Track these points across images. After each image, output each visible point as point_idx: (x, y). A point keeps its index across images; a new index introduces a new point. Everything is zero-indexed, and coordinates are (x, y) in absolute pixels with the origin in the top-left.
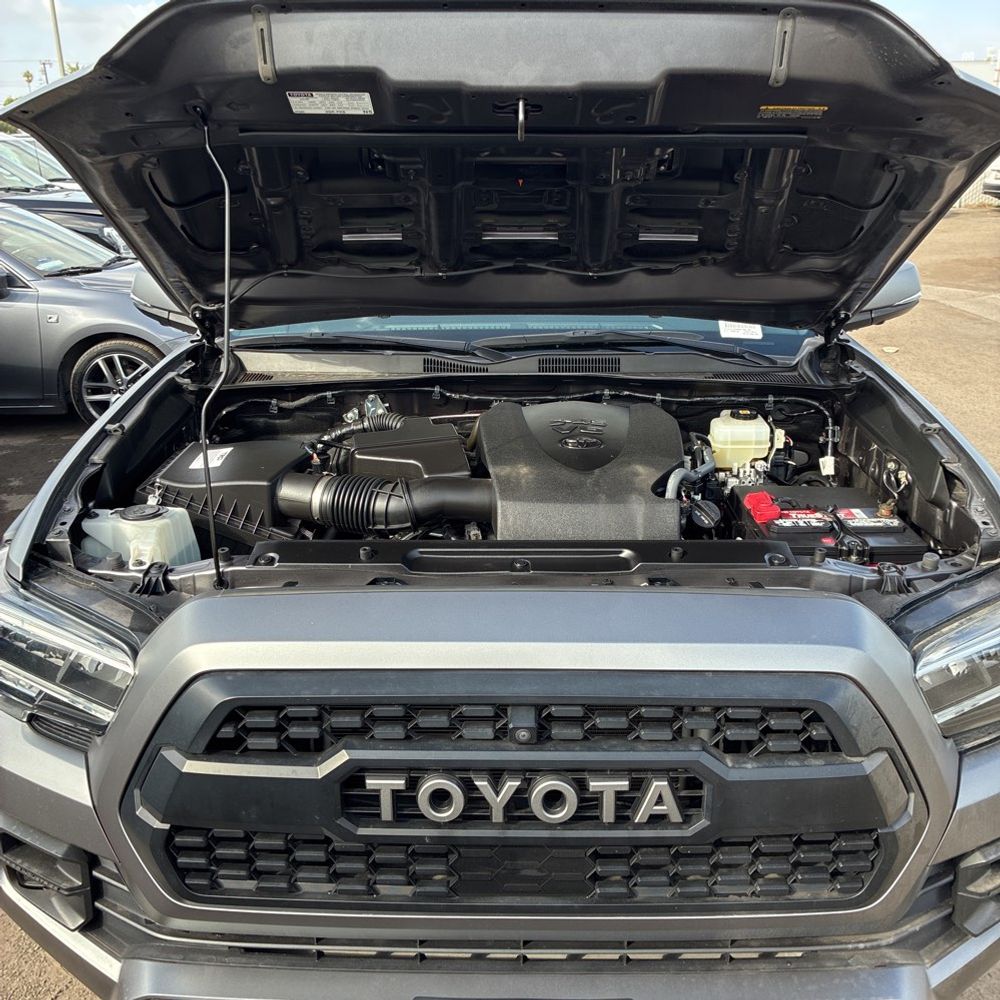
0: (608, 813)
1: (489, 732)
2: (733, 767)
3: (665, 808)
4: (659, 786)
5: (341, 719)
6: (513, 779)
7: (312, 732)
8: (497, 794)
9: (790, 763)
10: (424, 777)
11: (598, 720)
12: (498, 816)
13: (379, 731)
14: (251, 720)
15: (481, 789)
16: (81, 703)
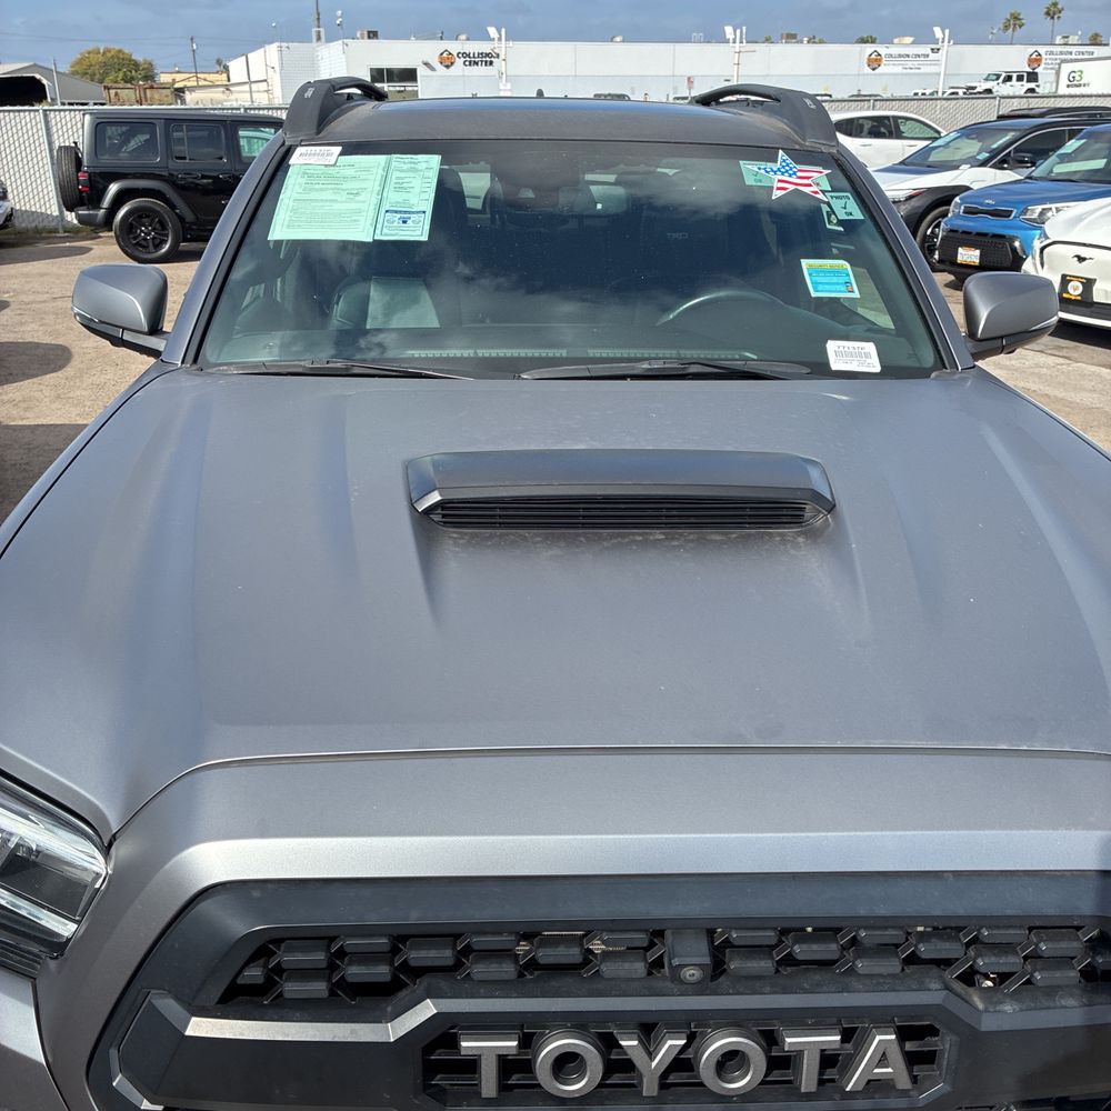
0: (808, 1078)
1: (640, 968)
2: (986, 1010)
3: (890, 1070)
4: (884, 1038)
5: (423, 953)
6: (674, 1034)
7: (382, 972)
8: (651, 1056)
9: (1063, 1003)
10: (543, 1035)
11: (797, 949)
12: (650, 1087)
13: (479, 970)
14: (289, 958)
15: (629, 1052)
16: (25, 908)
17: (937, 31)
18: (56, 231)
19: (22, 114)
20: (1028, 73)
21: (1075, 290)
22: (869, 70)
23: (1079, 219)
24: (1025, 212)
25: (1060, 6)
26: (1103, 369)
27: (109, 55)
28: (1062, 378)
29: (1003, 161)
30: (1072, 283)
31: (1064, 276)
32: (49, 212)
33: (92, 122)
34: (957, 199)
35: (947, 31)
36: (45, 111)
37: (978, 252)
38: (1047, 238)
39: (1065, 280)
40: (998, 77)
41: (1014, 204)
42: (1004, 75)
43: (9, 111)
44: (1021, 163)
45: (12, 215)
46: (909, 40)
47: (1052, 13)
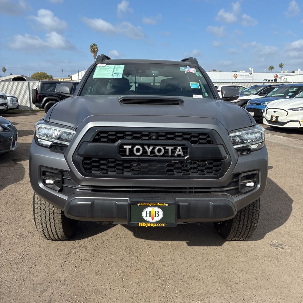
0: (170, 153)
1: (147, 138)
2: (193, 145)
3: (181, 153)
4: (179, 148)
6: (152, 146)
7: (114, 137)
8: (149, 149)
10: (135, 146)
11: (168, 136)
12: (149, 154)
13: (127, 137)
14: (102, 135)
15: (146, 148)
17: (250, 69)
18: (29, 111)
19: (23, 83)
20: (274, 79)
21: (274, 119)
22: (234, 78)
23: (274, 104)
24: (264, 103)
25: (283, 64)
26: (281, 137)
27: (41, 74)
28: (271, 138)
29: (261, 94)
30: (273, 118)
31: (271, 116)
32: (27, 106)
33: (41, 83)
34: (249, 101)
35: (253, 69)
36: (29, 82)
37: (254, 113)
38: (267, 108)
39: (272, 117)
40: (267, 80)
41: (262, 102)
42: (268, 80)
43: (20, 82)
44: (265, 94)
45: (19, 106)
46: (244, 71)
47: (281, 66)
